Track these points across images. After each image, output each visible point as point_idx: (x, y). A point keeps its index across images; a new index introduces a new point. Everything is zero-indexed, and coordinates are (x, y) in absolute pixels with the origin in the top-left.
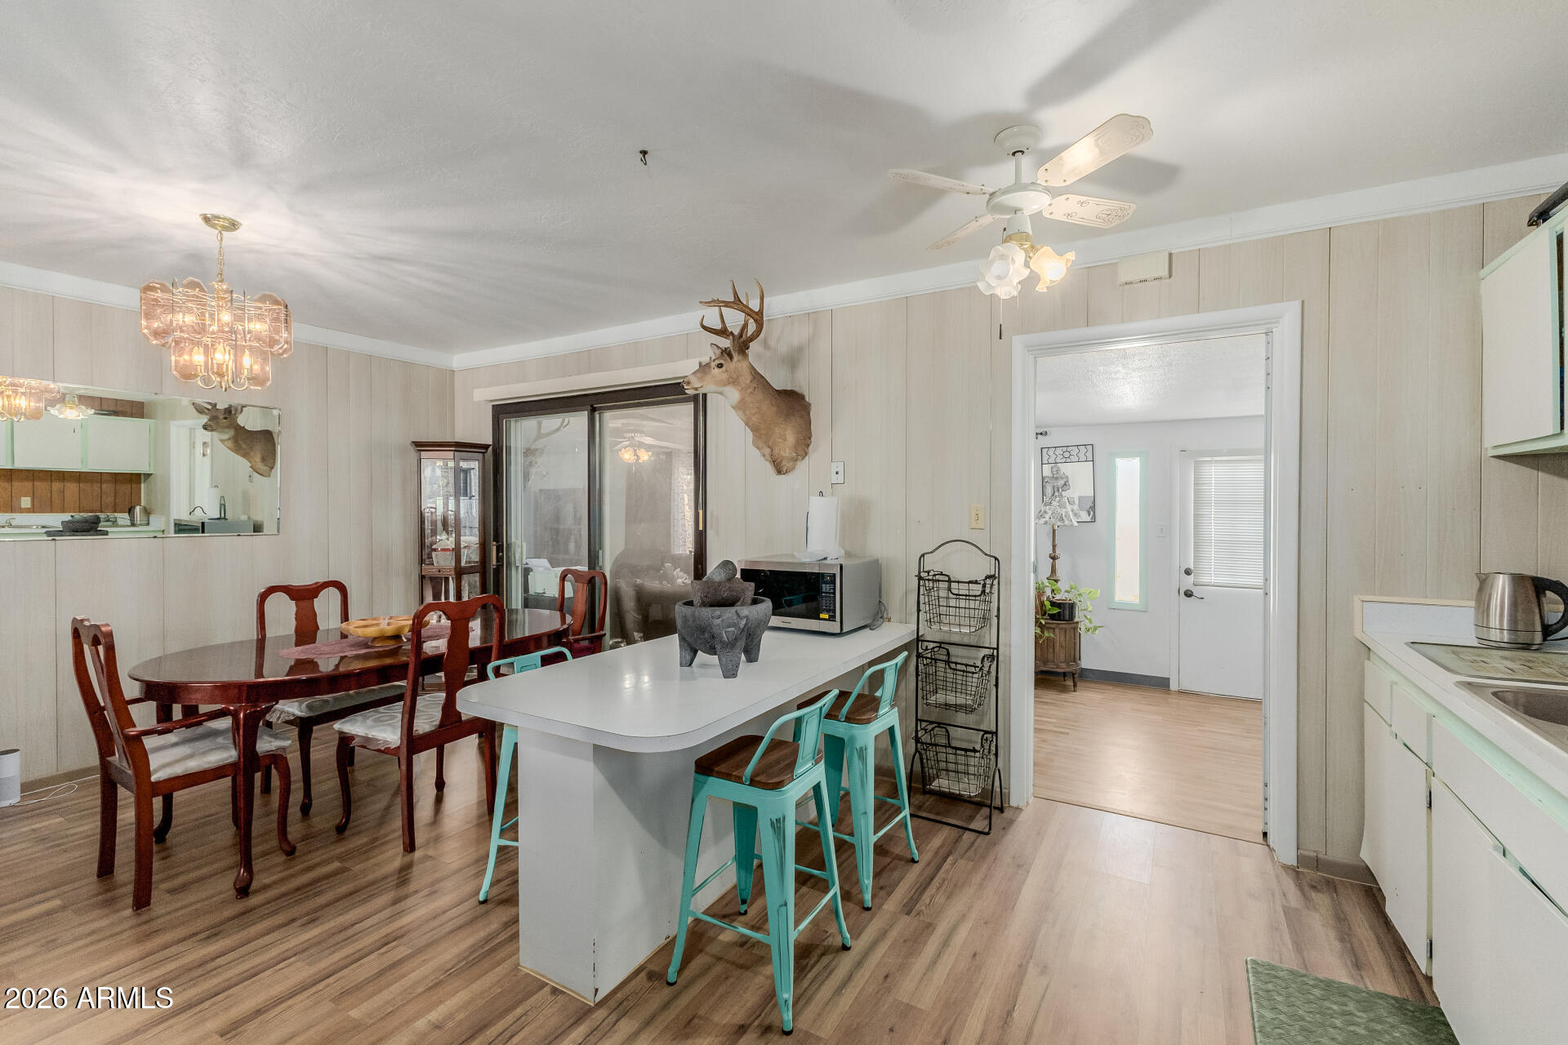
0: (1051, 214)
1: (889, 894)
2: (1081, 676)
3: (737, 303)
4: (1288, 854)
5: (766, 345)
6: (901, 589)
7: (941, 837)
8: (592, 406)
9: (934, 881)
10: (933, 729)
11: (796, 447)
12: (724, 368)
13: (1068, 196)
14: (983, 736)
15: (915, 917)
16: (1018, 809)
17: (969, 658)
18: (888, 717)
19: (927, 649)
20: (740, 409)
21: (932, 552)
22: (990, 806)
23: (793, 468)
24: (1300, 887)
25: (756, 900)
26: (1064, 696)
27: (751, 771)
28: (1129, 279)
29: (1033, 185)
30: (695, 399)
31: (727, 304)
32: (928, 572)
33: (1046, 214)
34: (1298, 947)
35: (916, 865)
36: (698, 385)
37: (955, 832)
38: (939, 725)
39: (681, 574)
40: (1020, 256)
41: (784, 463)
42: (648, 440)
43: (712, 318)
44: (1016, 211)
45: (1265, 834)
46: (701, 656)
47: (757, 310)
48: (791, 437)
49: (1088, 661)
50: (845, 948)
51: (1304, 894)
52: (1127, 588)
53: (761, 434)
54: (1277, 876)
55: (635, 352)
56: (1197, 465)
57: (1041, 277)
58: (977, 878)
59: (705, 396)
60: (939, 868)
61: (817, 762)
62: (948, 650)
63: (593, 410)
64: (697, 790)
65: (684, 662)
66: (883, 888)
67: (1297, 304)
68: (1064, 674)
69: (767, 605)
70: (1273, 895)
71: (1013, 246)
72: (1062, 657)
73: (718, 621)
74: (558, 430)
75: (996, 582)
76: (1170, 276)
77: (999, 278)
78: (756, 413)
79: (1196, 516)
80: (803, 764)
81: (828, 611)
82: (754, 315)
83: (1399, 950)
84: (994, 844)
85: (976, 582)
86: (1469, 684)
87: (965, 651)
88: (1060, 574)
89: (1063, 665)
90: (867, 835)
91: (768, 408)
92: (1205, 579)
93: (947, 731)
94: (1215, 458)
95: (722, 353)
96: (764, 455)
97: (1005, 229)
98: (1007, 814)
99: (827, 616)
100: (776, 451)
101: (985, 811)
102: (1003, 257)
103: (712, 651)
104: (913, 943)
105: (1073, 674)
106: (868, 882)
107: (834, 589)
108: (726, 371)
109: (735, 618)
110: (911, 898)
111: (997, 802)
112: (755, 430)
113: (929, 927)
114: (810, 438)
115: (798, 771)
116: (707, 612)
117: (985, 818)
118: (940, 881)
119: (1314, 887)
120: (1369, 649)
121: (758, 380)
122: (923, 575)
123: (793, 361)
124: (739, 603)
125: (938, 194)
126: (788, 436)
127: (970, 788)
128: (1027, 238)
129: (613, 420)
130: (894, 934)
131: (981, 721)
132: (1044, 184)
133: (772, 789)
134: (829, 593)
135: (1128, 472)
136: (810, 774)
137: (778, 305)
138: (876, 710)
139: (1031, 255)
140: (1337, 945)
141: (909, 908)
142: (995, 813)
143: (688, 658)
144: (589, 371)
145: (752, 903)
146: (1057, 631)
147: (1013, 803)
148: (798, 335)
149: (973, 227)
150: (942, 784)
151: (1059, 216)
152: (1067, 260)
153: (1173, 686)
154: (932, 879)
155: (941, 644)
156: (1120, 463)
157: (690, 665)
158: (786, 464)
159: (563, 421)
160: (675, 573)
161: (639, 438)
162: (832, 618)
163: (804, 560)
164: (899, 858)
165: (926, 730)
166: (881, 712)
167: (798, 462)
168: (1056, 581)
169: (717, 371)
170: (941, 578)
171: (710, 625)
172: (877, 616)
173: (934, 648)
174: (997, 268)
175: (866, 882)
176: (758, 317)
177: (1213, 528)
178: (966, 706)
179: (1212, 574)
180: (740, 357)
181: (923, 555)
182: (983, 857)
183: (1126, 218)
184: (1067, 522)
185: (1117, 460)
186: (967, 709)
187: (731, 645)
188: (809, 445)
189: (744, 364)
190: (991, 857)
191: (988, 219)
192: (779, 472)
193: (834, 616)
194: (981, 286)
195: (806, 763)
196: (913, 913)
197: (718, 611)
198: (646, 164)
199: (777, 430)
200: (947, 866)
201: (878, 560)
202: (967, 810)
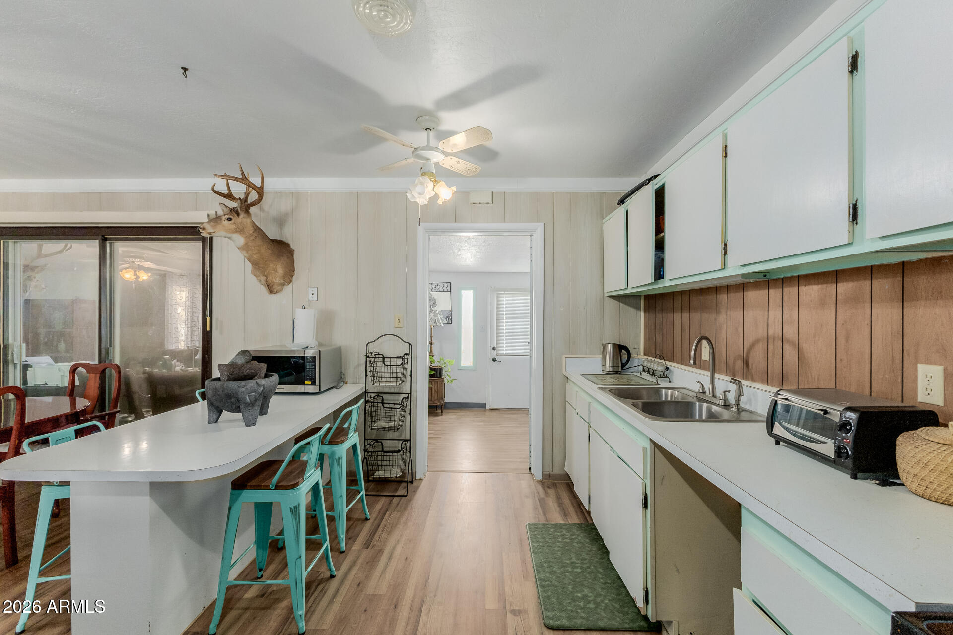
0: (443, 164)
1: (355, 540)
2: (445, 407)
3: (244, 179)
4: (539, 475)
5: (261, 209)
6: (355, 364)
7: (382, 502)
8: (103, 236)
9: (380, 527)
10: (374, 444)
11: (284, 277)
12: (233, 221)
13: (453, 157)
14: (402, 443)
15: (371, 549)
16: (421, 480)
17: (395, 400)
18: (354, 438)
19: (371, 398)
20: (244, 249)
21: (374, 342)
22: (407, 482)
23: (281, 290)
24: (544, 488)
25: (268, 566)
26: (436, 418)
27: (276, 480)
28: (475, 202)
29: (436, 149)
30: (203, 240)
31: (236, 179)
32: (372, 353)
33: (441, 164)
34: (545, 514)
35: (368, 521)
36: (211, 230)
37: (388, 499)
38: (377, 440)
39: (178, 363)
40: (431, 185)
41: (275, 287)
42: (148, 265)
43: (221, 186)
44: (428, 160)
45: (530, 468)
46: (226, 414)
47: (259, 186)
48: (281, 271)
49: (448, 399)
50: (332, 577)
51: (545, 491)
52: (467, 359)
53: (259, 266)
54: (535, 486)
55: (148, 200)
56: (498, 295)
57: (440, 196)
58: (404, 519)
59: (211, 238)
60: (382, 519)
61: (317, 469)
62: (382, 397)
63: (104, 239)
64: (233, 500)
65: (212, 420)
66: (350, 539)
67: (543, 224)
68: (436, 407)
69: (275, 378)
70: (534, 494)
71: (426, 179)
72: (436, 397)
73: (243, 390)
74: (60, 252)
75: (410, 357)
76: (493, 203)
77: (420, 194)
78: (256, 253)
79: (498, 321)
80: (309, 471)
81: (311, 380)
82: (257, 189)
83: (579, 504)
84: (410, 500)
85: (400, 357)
86: (602, 388)
87: (392, 397)
88: (434, 352)
89: (436, 402)
90: (343, 509)
91: (266, 251)
92: (502, 352)
93: (382, 443)
94: (506, 292)
95: (231, 211)
96: (260, 281)
97: (422, 168)
98: (415, 484)
99: (310, 383)
100: (270, 278)
101: (404, 484)
102: (422, 183)
103: (237, 410)
104: (372, 562)
105: (441, 406)
106: (343, 536)
107: (315, 366)
108: (235, 223)
109: (256, 386)
110: (368, 540)
111: (410, 479)
112: (255, 264)
113: (381, 551)
114: (294, 272)
115: (307, 475)
116: (234, 385)
117: (404, 488)
118: (383, 526)
119: (549, 487)
120: (568, 378)
121: (258, 232)
122: (368, 354)
123: (281, 221)
124: (256, 377)
125: (382, 140)
126: (278, 270)
127: (395, 473)
128: (433, 175)
129: (122, 248)
130: (360, 561)
131: (401, 435)
132: (442, 149)
133: (291, 489)
134: (312, 368)
135: (467, 298)
136: (313, 476)
137: (272, 184)
138: (347, 435)
139: (435, 184)
140: (558, 509)
141: (367, 545)
142: (409, 484)
143: (215, 417)
144: (101, 209)
145: (266, 569)
146: (433, 383)
147: (418, 477)
148: (285, 206)
149: (404, 162)
150: (380, 473)
151: (447, 166)
152: (453, 190)
153: (488, 407)
154: (379, 526)
155: (378, 394)
156: (463, 293)
157: (216, 422)
158: (276, 288)
159: (66, 246)
160: (173, 363)
161: (138, 262)
162: (313, 384)
163: (293, 348)
164: (358, 520)
165: (370, 444)
166: (350, 436)
167: (285, 287)
168: (433, 356)
169: (227, 222)
170: (380, 356)
171: (237, 393)
172: (340, 380)
173: (374, 397)
174: (419, 188)
175: (342, 537)
176: (260, 191)
177: (505, 327)
178: (394, 427)
179: (505, 350)
180: (245, 215)
181: (369, 343)
182: (405, 508)
183: (477, 173)
184: (438, 324)
185: (462, 291)
186: (395, 429)
187: (252, 404)
188: (293, 276)
189: (248, 221)
190: (409, 508)
191: (412, 160)
192: (271, 292)
193: (315, 383)
194: (409, 196)
195: (311, 469)
196: (371, 546)
197: (243, 383)
198: (186, 77)
199: (272, 266)
200: (386, 517)
201: (340, 347)
202: (394, 485)
